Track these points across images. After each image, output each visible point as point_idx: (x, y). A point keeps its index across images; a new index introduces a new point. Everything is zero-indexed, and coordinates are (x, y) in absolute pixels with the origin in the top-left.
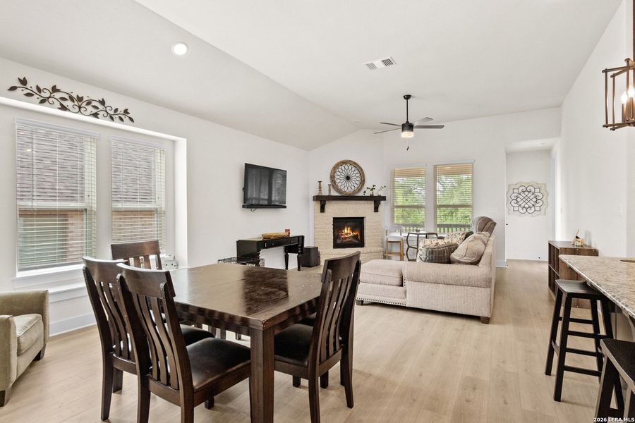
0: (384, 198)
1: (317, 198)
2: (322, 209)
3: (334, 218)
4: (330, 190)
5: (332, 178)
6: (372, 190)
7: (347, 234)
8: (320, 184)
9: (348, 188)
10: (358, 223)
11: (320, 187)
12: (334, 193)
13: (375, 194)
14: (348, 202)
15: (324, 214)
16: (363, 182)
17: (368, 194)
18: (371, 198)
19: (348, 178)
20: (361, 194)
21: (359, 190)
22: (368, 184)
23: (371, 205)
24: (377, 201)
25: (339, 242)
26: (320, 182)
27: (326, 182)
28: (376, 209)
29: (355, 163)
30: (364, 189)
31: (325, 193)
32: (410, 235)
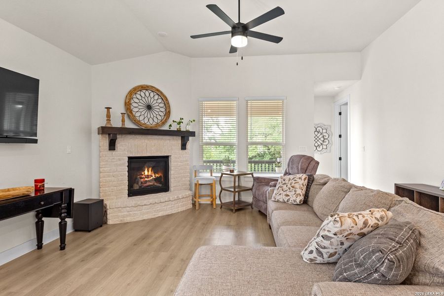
0: (193, 134)
1: (103, 130)
2: (112, 146)
3: (130, 158)
4: (123, 121)
5: (128, 105)
6: (179, 123)
7: (148, 176)
8: (108, 112)
9: (149, 120)
10: (161, 163)
11: (108, 116)
12: (129, 125)
13: (183, 129)
14: (149, 137)
15: (114, 152)
16: (168, 114)
17: (174, 127)
18: (177, 133)
19: (149, 107)
20: (166, 128)
21: (164, 123)
22: (175, 116)
23: (178, 141)
24: (185, 137)
25: (136, 187)
26: (108, 108)
27: (118, 109)
28: (184, 147)
29: (158, 90)
30: (170, 122)
31: (116, 123)
32: (224, 175)
